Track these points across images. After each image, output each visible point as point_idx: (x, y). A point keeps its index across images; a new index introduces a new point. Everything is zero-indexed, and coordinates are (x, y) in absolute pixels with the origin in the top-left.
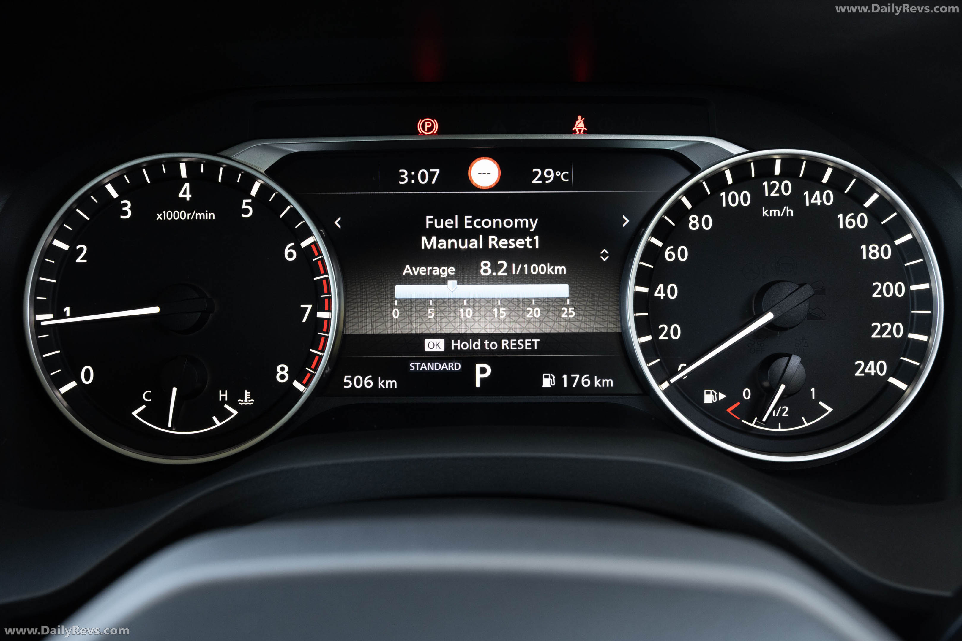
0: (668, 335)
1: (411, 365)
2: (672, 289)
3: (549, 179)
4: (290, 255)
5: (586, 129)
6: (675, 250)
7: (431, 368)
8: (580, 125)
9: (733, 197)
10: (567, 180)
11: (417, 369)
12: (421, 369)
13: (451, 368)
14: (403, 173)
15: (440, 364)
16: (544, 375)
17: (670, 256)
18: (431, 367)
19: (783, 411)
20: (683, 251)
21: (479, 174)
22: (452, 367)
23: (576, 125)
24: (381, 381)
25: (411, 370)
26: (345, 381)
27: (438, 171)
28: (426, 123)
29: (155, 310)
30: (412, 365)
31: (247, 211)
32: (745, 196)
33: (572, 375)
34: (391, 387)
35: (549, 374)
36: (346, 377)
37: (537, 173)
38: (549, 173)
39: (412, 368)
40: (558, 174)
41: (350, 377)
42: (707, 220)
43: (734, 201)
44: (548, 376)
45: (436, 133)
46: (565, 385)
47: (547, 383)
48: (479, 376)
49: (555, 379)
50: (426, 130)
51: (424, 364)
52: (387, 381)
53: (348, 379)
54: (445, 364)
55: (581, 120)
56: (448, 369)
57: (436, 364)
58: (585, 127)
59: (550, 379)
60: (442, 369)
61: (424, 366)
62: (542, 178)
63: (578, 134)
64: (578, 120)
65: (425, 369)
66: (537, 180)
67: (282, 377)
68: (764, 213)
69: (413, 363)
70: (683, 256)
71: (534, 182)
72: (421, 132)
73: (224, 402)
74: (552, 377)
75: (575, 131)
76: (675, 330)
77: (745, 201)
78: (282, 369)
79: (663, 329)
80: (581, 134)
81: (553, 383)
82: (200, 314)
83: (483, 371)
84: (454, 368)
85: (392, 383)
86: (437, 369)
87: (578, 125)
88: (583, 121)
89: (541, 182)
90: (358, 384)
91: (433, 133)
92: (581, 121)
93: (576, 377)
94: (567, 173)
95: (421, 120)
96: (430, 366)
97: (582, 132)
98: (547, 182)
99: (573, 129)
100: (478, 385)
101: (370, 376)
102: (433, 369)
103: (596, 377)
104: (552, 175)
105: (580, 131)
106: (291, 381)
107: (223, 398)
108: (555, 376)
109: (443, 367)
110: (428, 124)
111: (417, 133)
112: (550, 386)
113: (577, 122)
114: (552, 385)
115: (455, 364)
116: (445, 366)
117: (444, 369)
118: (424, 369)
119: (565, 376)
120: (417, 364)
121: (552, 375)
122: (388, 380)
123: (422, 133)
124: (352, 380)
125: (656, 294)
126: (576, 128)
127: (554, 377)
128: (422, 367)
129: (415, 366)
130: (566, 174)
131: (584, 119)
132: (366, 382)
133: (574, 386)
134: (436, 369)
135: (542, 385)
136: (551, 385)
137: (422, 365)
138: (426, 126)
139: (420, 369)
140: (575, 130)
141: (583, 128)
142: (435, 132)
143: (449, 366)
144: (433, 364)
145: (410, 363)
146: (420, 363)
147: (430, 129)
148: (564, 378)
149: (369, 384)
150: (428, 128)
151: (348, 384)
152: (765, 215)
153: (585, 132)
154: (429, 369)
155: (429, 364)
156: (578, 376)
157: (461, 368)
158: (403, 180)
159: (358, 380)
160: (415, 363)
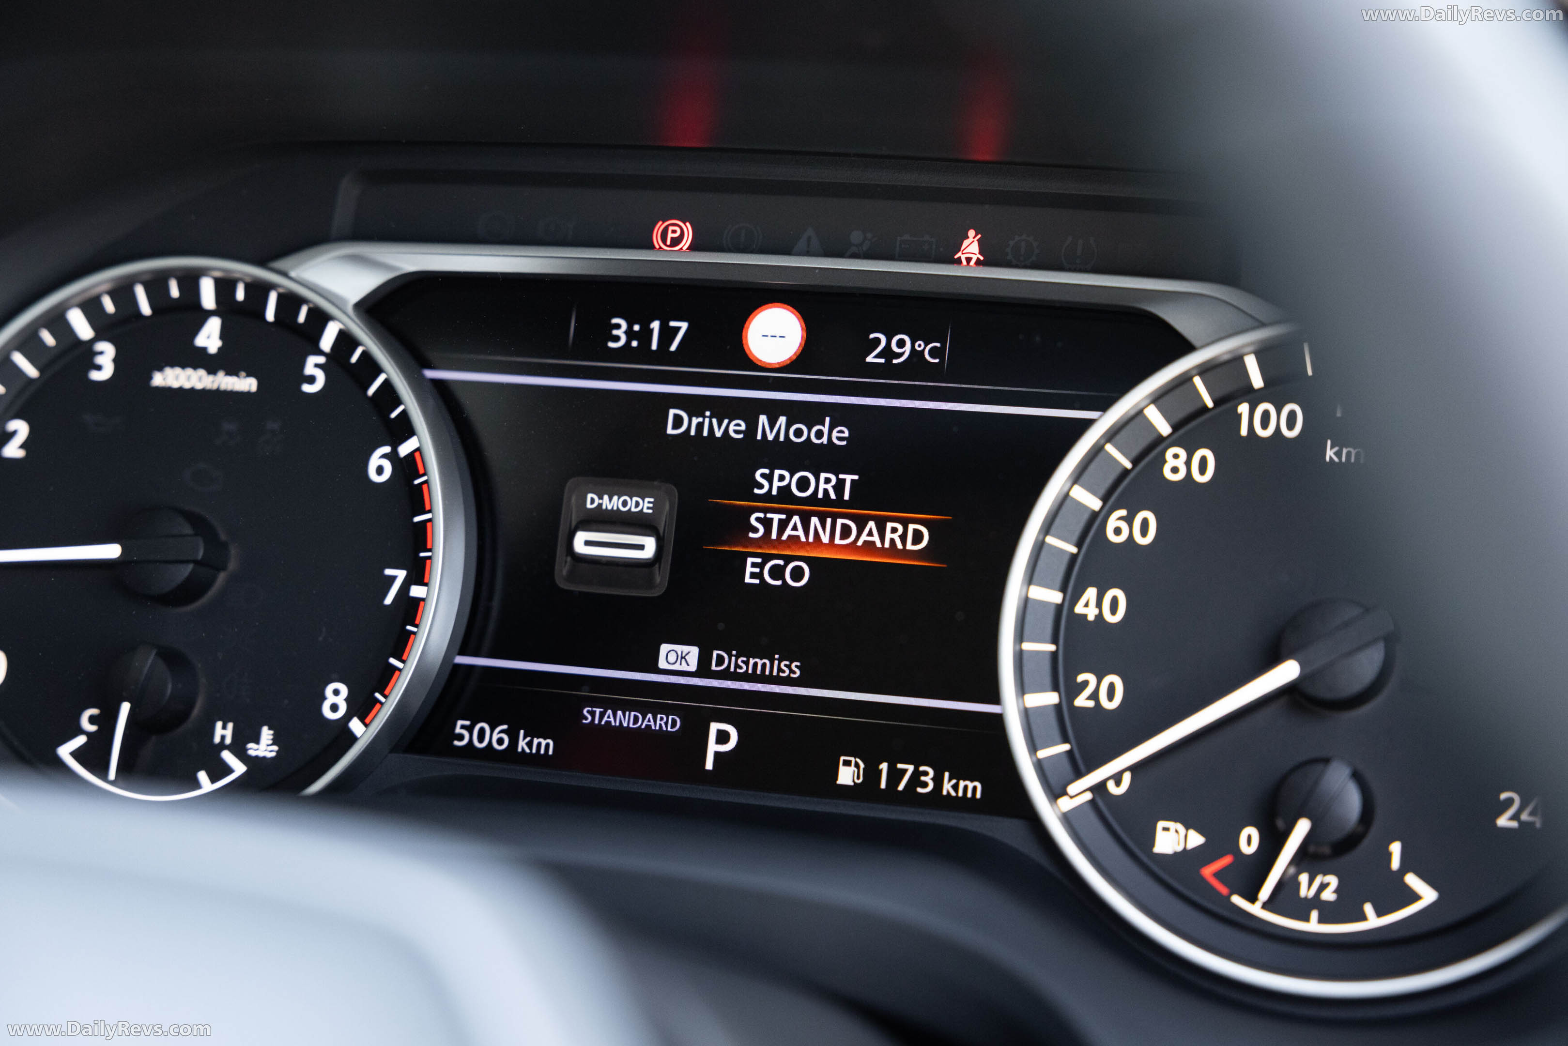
0: (1094, 696)
1: (585, 711)
2: (1114, 602)
3: (901, 355)
4: (380, 470)
5: (982, 258)
6: (1129, 520)
7: (623, 721)
8: (971, 248)
9: (1266, 416)
10: (937, 361)
11: (597, 722)
12: (603, 723)
13: (660, 725)
14: (618, 326)
15: (642, 715)
16: (842, 758)
17: (1118, 531)
18: (623, 719)
19: (1323, 887)
20: (1145, 524)
21: (763, 336)
22: (662, 723)
23: (962, 248)
24: (524, 738)
25: (584, 721)
26: (458, 730)
27: (684, 326)
28: (671, 228)
29: (111, 551)
30: (588, 712)
31: (311, 380)
32: (1292, 416)
33: (900, 766)
34: (542, 752)
35: (852, 759)
36: (460, 723)
37: (877, 341)
38: (901, 344)
39: (586, 719)
40: (920, 346)
41: (467, 723)
42: (1203, 462)
43: (1265, 424)
44: (851, 761)
45: (687, 249)
46: (883, 785)
47: (846, 776)
48: (713, 747)
49: (864, 769)
50: (668, 243)
51: (610, 712)
52: (535, 739)
53: (463, 727)
54: (650, 716)
55: (974, 238)
56: (655, 727)
57: (633, 714)
58: (979, 253)
59: (853, 768)
60: (643, 727)
61: (609, 717)
62: (887, 353)
63: (965, 265)
64: (968, 238)
65: (610, 722)
66: (876, 357)
67: (334, 708)
68: (1330, 453)
69: (590, 709)
70: (1144, 532)
71: (870, 359)
72: (657, 247)
73: (222, 746)
74: (857, 765)
75: (959, 261)
76: (1111, 688)
77: (1291, 425)
78: (336, 692)
79: (1086, 683)
80: (971, 266)
81: (858, 778)
82: (190, 567)
83: (723, 737)
84: (667, 726)
85: (545, 744)
86: (633, 725)
87: (966, 249)
88: (977, 240)
89: (882, 361)
90: (481, 738)
91: (681, 249)
92: (972, 240)
93: (905, 771)
94: (938, 345)
95: (660, 223)
96: (622, 717)
97: (972, 263)
98: (895, 361)
99: (956, 257)
100: (709, 765)
101: (505, 727)
102: (625, 725)
103: (947, 775)
104: (908, 348)
105: (969, 260)
106: (347, 717)
107: (223, 737)
108: (864, 763)
109: (646, 723)
110: (674, 232)
111: (651, 246)
112: (852, 784)
113: (966, 243)
114: (856, 781)
115: (670, 717)
116: (649, 721)
117: (647, 725)
118: (608, 723)
119: (884, 766)
120: (598, 710)
121: (858, 760)
122: (538, 738)
123: (660, 248)
124: (470, 729)
125: (1079, 609)
126: (962, 254)
127: (862, 765)
128: (605, 719)
129: (593, 714)
130: (936, 347)
131: (979, 236)
132: (495, 737)
133: (901, 787)
134: (631, 725)
135: (837, 779)
136: (854, 781)
137: (605, 714)
138: (670, 235)
139: (601, 722)
140: (960, 258)
141: (976, 254)
142: (684, 248)
143: (658, 722)
144: (627, 713)
145: (585, 707)
146: (602, 710)
147: (676, 242)
148: (882, 770)
149: (500, 741)
150: (672, 238)
151: (461, 737)
152: (1331, 458)
153: (978, 263)
154: (618, 724)
155: (619, 713)
156: (911, 768)
157: (680, 727)
158: (617, 339)
159: (482, 732)
160: (594, 709)
